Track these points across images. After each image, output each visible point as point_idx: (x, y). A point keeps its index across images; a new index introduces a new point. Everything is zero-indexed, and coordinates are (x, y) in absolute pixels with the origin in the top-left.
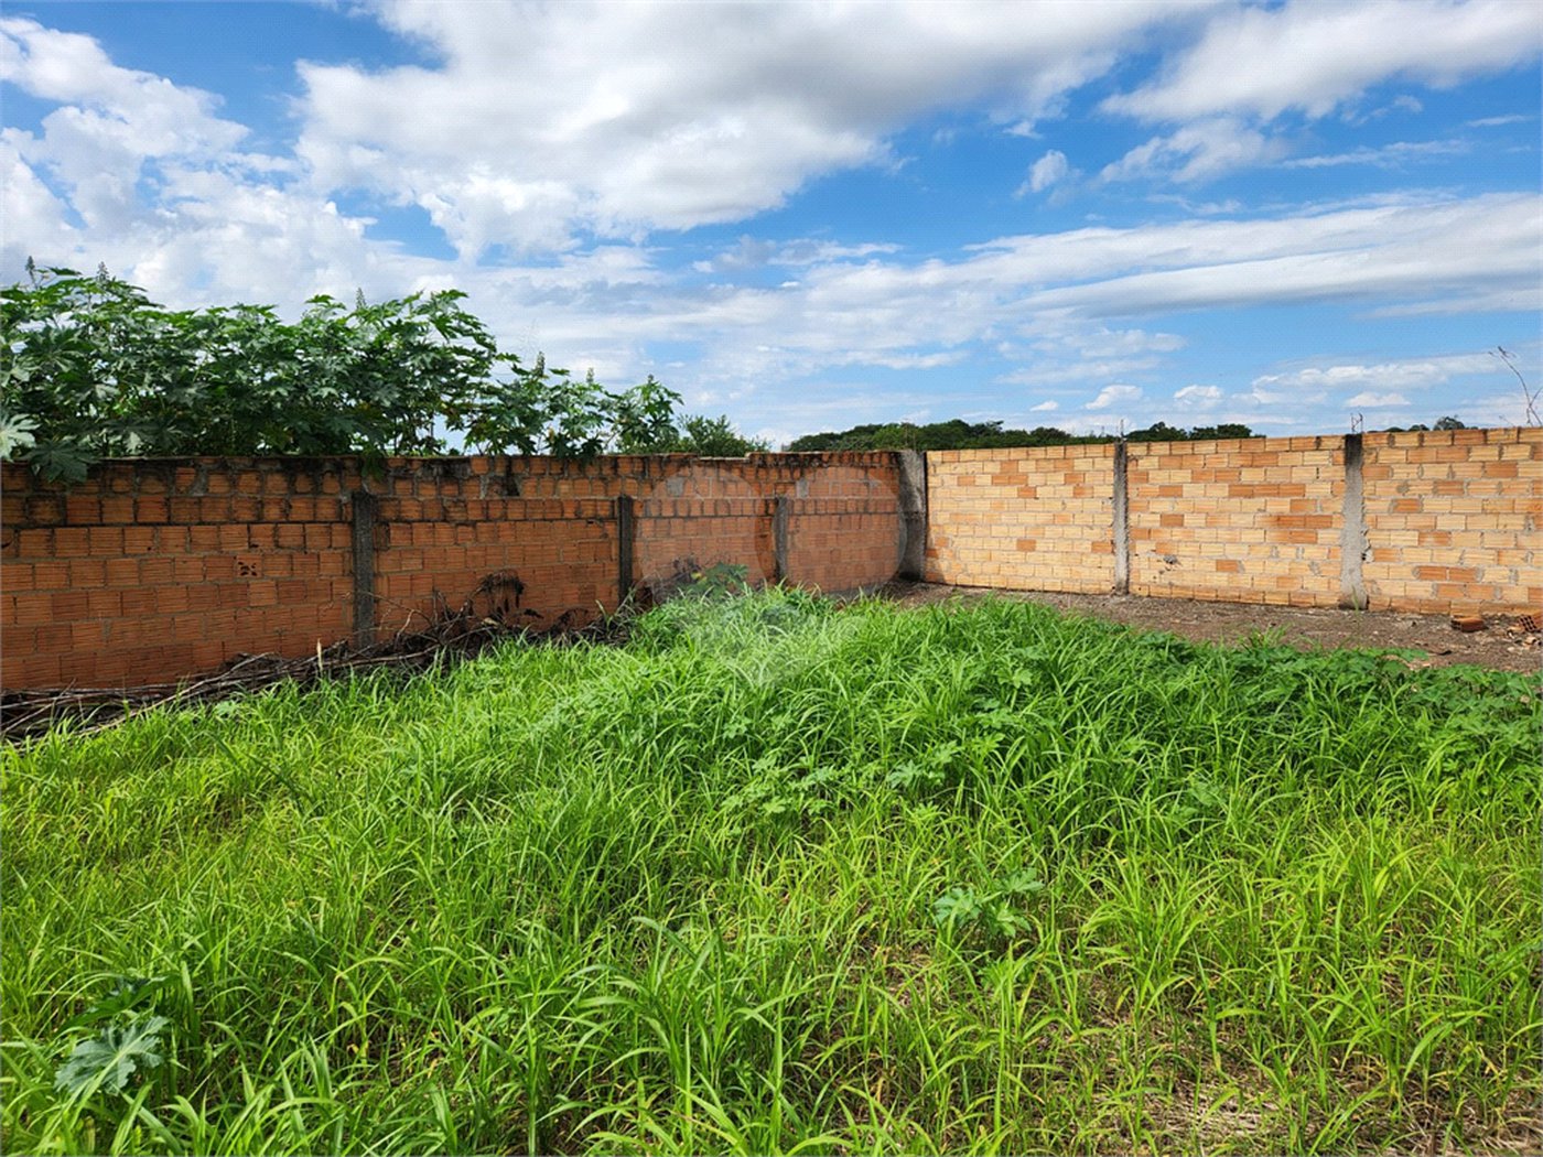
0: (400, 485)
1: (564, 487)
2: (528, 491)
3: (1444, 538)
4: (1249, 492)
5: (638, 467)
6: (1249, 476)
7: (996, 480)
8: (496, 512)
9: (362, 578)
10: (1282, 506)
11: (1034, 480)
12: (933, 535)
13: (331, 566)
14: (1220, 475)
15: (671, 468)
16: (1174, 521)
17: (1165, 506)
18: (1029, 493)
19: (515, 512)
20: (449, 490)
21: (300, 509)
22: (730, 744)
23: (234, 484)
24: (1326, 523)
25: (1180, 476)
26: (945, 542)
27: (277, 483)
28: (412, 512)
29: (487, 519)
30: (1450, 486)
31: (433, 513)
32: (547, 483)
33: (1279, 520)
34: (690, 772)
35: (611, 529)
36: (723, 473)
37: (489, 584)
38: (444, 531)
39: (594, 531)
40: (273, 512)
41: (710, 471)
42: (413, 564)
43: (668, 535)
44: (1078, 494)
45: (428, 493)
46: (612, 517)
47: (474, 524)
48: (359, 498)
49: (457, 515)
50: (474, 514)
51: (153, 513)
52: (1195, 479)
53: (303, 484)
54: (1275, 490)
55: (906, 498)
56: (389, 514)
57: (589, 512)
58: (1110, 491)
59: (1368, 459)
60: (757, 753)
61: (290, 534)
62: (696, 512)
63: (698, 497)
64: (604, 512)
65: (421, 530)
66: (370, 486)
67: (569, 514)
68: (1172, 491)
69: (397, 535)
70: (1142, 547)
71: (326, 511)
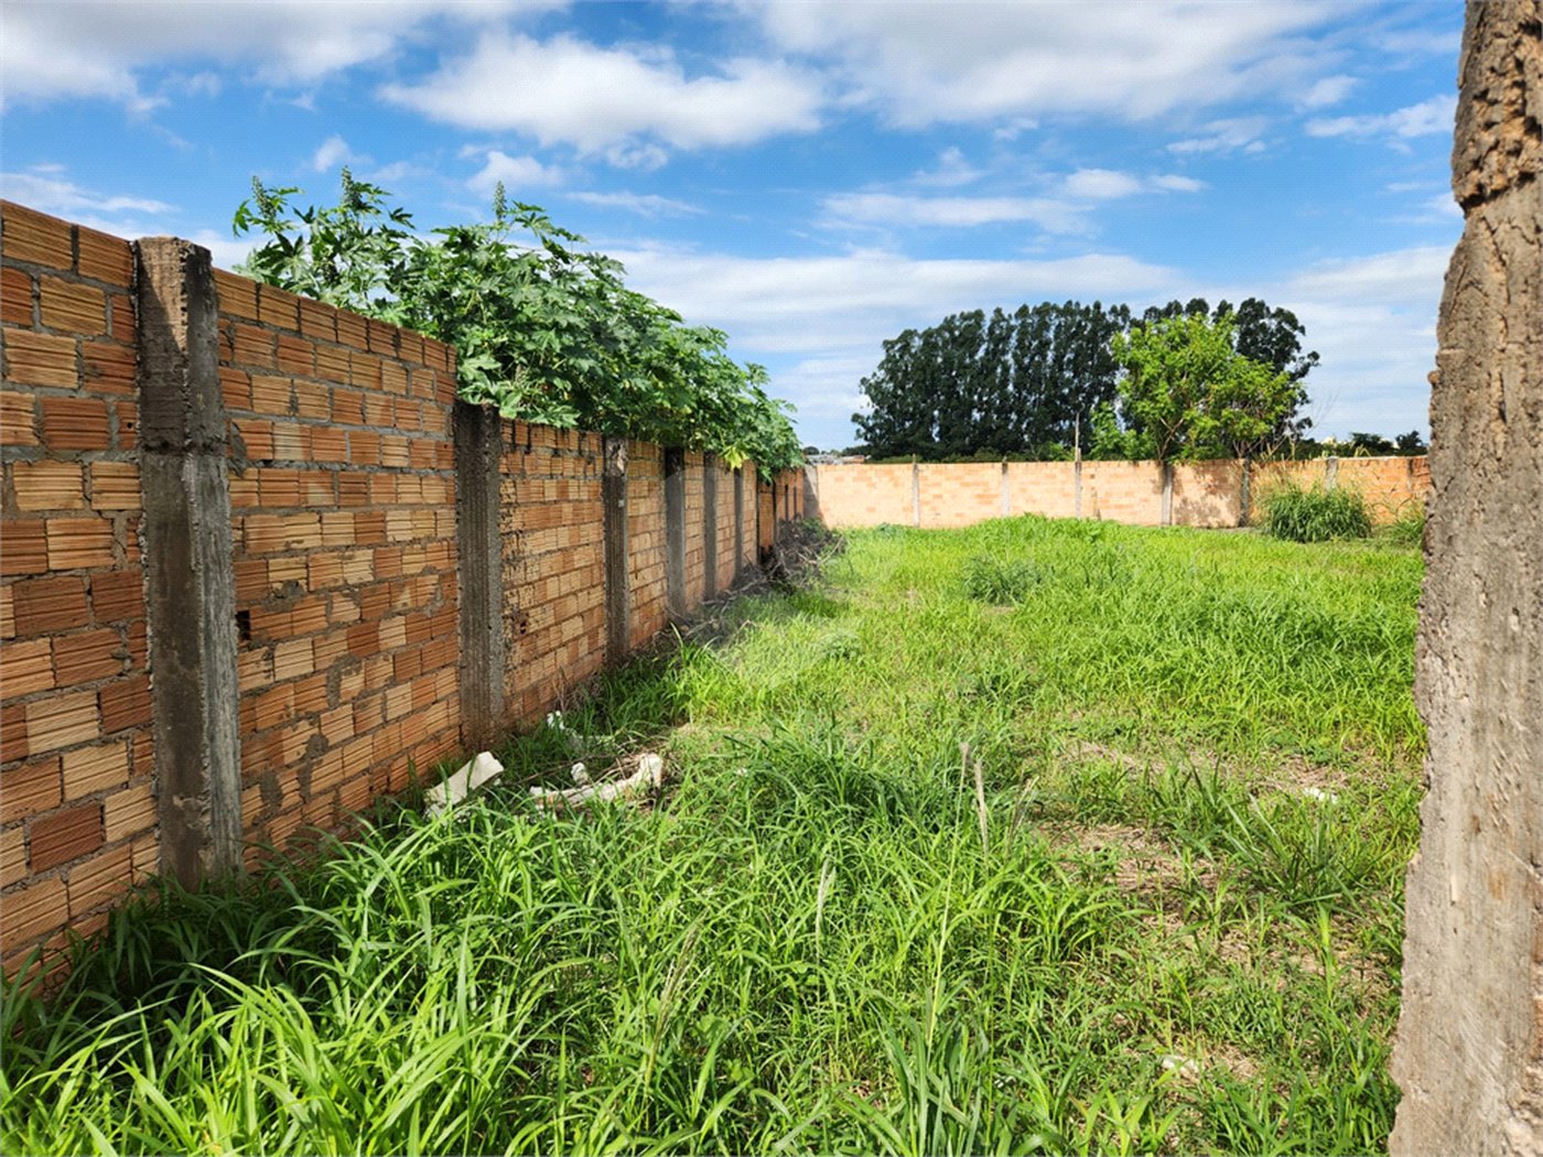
3: (1034, 501)
4: (967, 485)
6: (968, 479)
7: (855, 479)
10: (980, 491)
11: (875, 480)
12: (821, 506)
14: (957, 478)
16: (940, 497)
17: (936, 491)
18: (873, 486)
24: (996, 496)
25: (940, 478)
26: (828, 510)
30: (1036, 483)
33: (979, 496)
44: (896, 485)
52: (947, 479)
54: (977, 484)
55: (807, 487)
58: (910, 485)
59: (1009, 472)
68: (937, 485)
70: (926, 509)
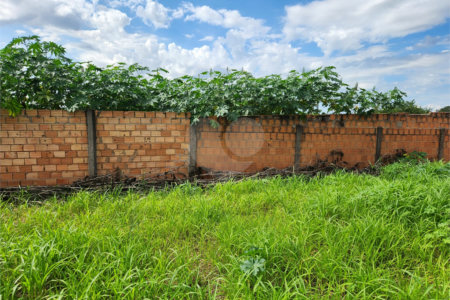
0: (310, 123)
1: (359, 124)
2: (347, 125)
5: (386, 118)
8: (336, 131)
9: (297, 149)
13: (290, 145)
15: (398, 118)
19: (343, 131)
20: (323, 124)
21: (283, 130)
22: (427, 215)
23: (268, 122)
27: (278, 122)
28: (312, 131)
29: (334, 133)
31: (318, 131)
32: (354, 123)
34: (410, 222)
35: (374, 138)
36: (419, 120)
37: (333, 153)
38: (321, 137)
39: (368, 138)
40: (276, 130)
41: (414, 119)
42: (311, 146)
43: (395, 140)
45: (317, 125)
46: (374, 134)
47: (329, 135)
48: (298, 127)
49: (324, 132)
50: (330, 132)
51: (250, 130)
53: (284, 122)
56: (306, 131)
57: (367, 132)
60: (439, 220)
61: (280, 136)
62: (406, 133)
63: (408, 128)
64: (372, 132)
65: (314, 136)
66: (301, 123)
67: (360, 132)
69: (308, 137)
71: (290, 130)
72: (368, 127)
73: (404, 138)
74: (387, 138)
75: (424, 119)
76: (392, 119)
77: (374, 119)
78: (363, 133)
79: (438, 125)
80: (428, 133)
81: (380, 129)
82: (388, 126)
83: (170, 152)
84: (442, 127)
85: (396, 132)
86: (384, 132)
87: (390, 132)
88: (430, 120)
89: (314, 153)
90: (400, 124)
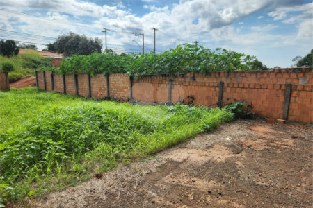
0: (176, 78)
1: (206, 79)
2: (198, 79)
5: (226, 74)
8: (191, 84)
9: (170, 93)
13: (167, 91)
15: (238, 75)
19: (195, 84)
20: (183, 79)
21: (164, 82)
27: (161, 78)
28: (177, 83)
31: (181, 83)
32: (202, 78)
35: (217, 89)
36: (259, 76)
37: (189, 97)
38: (182, 86)
39: (213, 89)
40: (161, 82)
41: (254, 75)
42: (177, 92)
43: (235, 92)
45: (180, 80)
46: (218, 86)
47: (187, 86)
48: (170, 81)
49: (184, 84)
50: (187, 84)
53: (164, 78)
56: (174, 83)
57: (212, 85)
61: (162, 85)
62: (246, 86)
63: (248, 83)
64: (216, 85)
65: (179, 86)
66: (172, 78)
67: (207, 85)
69: (175, 86)
71: (167, 82)
72: (213, 81)
73: (244, 91)
74: (228, 90)
75: (265, 75)
76: (232, 75)
77: (217, 75)
78: (209, 86)
79: (283, 80)
80: (270, 87)
81: (222, 83)
82: (229, 81)
83: (125, 90)
84: (289, 82)
85: (236, 86)
86: (225, 85)
87: (231, 85)
88: (272, 75)
89: (178, 95)
90: (239, 79)
